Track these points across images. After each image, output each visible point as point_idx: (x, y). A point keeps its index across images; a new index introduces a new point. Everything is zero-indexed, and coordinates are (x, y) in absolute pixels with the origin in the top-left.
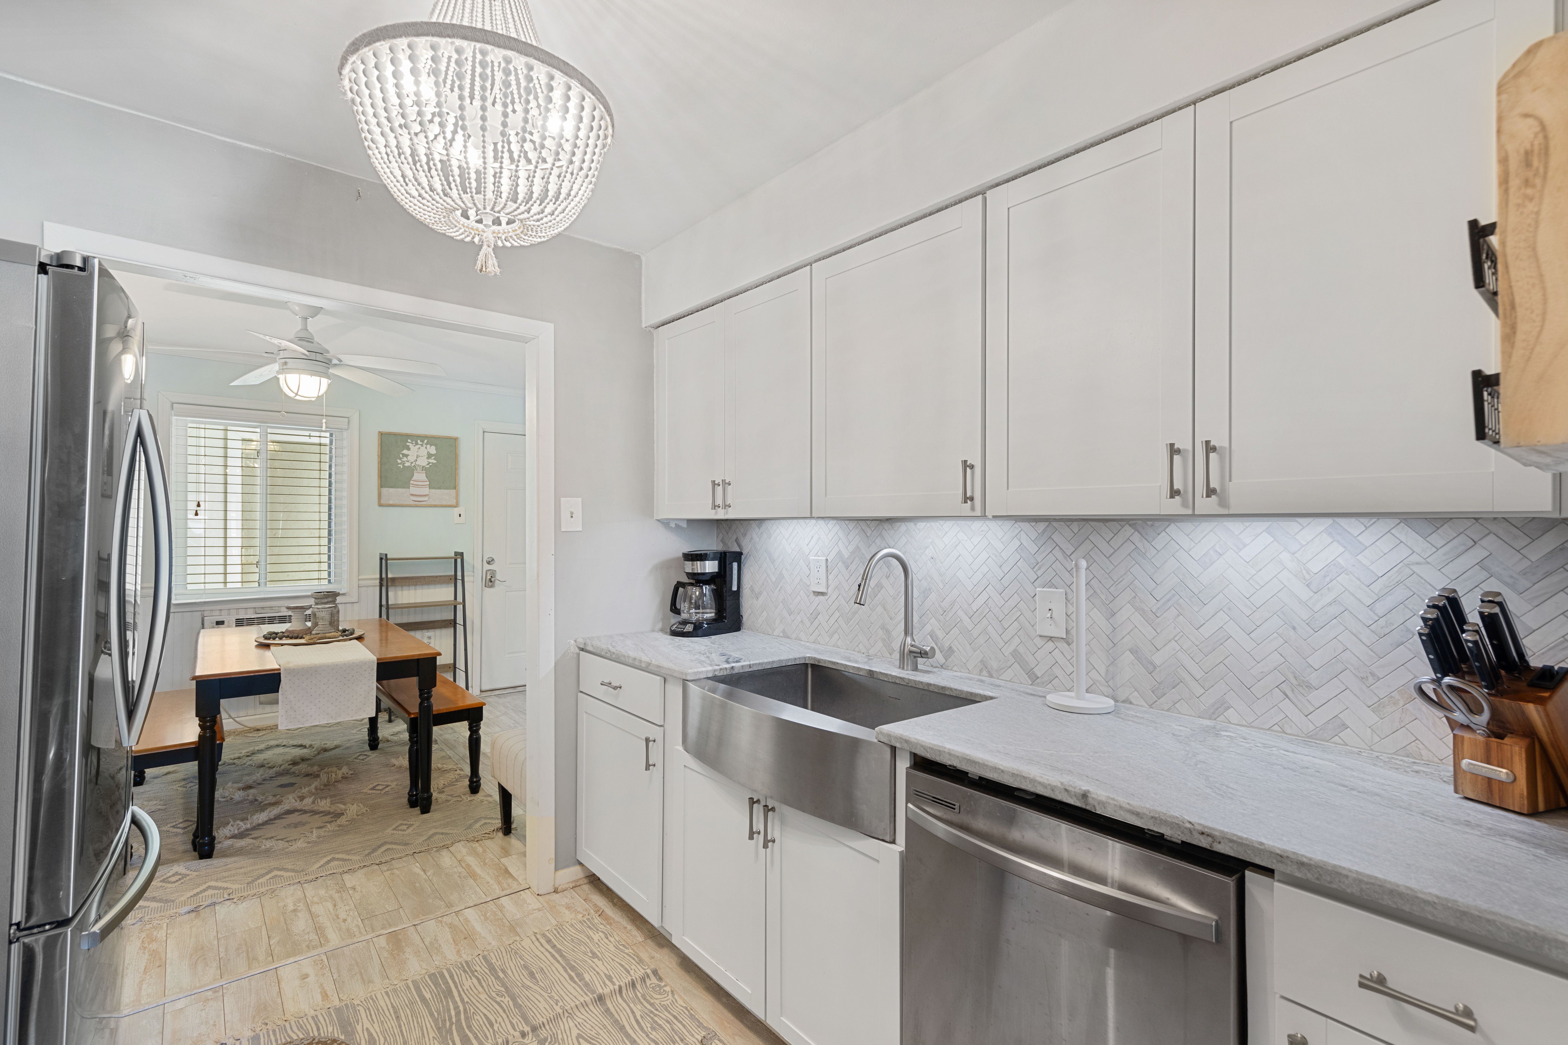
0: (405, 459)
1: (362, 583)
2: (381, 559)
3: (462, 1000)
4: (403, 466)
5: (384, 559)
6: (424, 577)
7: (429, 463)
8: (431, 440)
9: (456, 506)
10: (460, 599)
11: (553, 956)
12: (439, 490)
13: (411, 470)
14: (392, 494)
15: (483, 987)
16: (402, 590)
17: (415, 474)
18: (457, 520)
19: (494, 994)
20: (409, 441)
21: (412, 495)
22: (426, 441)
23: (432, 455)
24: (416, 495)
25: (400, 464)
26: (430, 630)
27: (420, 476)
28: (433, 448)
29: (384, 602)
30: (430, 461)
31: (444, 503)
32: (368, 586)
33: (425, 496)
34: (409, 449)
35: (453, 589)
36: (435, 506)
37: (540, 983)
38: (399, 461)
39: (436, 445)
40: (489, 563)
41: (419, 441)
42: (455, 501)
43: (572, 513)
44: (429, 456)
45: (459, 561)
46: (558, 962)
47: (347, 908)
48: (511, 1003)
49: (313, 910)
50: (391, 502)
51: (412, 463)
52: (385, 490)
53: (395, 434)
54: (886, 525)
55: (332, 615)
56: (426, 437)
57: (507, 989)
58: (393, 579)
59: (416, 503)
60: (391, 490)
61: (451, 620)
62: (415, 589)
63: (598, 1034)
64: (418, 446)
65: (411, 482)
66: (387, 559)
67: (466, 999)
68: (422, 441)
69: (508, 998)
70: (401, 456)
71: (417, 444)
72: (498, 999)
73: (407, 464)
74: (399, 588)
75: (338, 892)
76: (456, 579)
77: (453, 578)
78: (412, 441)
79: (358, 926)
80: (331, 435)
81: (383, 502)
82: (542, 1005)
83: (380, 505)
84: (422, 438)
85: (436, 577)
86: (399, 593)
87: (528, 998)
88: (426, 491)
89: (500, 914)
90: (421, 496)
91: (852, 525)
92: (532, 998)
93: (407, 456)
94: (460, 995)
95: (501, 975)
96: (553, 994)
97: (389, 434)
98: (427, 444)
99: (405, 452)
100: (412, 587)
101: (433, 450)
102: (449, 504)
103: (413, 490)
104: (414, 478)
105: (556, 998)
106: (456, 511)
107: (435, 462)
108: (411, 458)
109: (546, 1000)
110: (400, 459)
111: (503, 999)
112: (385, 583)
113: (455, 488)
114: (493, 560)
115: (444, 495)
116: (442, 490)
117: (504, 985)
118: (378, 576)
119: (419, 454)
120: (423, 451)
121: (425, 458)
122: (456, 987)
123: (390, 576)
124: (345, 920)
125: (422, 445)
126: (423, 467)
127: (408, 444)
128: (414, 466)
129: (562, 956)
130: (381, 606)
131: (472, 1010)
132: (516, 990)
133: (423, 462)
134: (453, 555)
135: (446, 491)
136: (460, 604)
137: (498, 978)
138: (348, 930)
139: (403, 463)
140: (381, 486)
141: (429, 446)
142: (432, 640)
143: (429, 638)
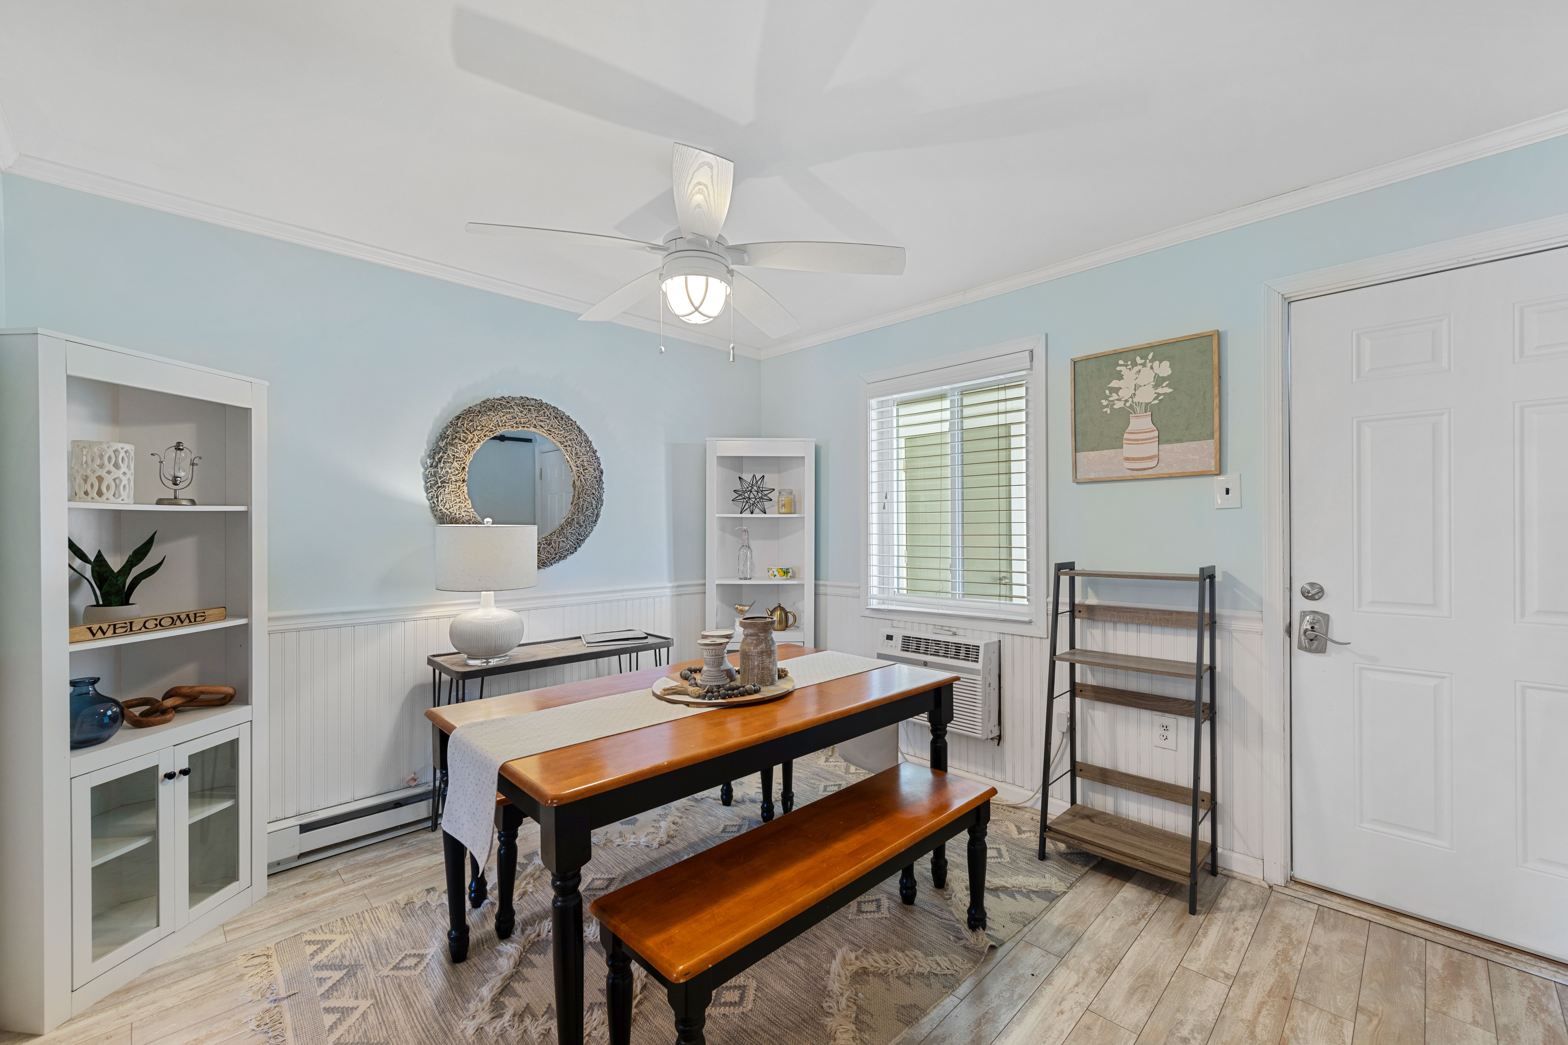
0: (1115, 396)
2: (1057, 570)
4: (1112, 409)
5: (1067, 574)
6: (1146, 611)
7: (1159, 395)
8: (1162, 350)
9: (1220, 470)
10: (1206, 661)
12: (1179, 445)
13: (1125, 415)
14: (1096, 461)
16: (1115, 629)
17: (1131, 420)
18: (1220, 499)
20: (1121, 362)
21: (1127, 459)
22: (1150, 357)
23: (1164, 379)
24: (1134, 459)
25: (1107, 406)
27: (1141, 423)
28: (1166, 364)
30: (1160, 390)
31: (1190, 469)
33: (1150, 458)
34: (1120, 377)
35: (1196, 639)
36: (1171, 477)
38: (1105, 403)
39: (1169, 358)
40: (1306, 595)
41: (1138, 360)
42: (1216, 462)
44: (1159, 381)
50: (1092, 476)
51: (1127, 401)
52: (1083, 456)
53: (1097, 357)
56: (1151, 347)
59: (1135, 473)
60: (1092, 454)
61: (1192, 702)
62: (1138, 631)
64: (1136, 369)
65: (1126, 436)
66: (1073, 574)
68: (1144, 357)
70: (1107, 392)
71: (1135, 364)
73: (1118, 405)
74: (1106, 625)
76: (1200, 620)
77: (1196, 618)
78: (1126, 361)
81: (1081, 476)
83: (1078, 482)
84: (1142, 351)
85: (1171, 613)
86: (1110, 633)
88: (1152, 448)
90: (1142, 459)
93: (1117, 390)
97: (1087, 359)
98: (1152, 361)
99: (1114, 384)
100: (1133, 627)
101: (1164, 369)
102: (1200, 469)
103: (1128, 450)
104: (1130, 428)
106: (1221, 481)
107: (1170, 390)
108: (1125, 394)
110: (1106, 398)
113: (1216, 436)
114: (1321, 591)
115: (1193, 453)
116: (1187, 444)
119: (1138, 382)
120: (1147, 376)
121: (1150, 387)
125: (1144, 365)
126: (1147, 404)
127: (1118, 368)
128: (1131, 406)
133: (1147, 395)
134: (1197, 572)
135: (1196, 444)
136: (1206, 671)
139: (1111, 404)
140: (1076, 450)
141: (1156, 363)
142: (1171, 734)
143: (1166, 728)
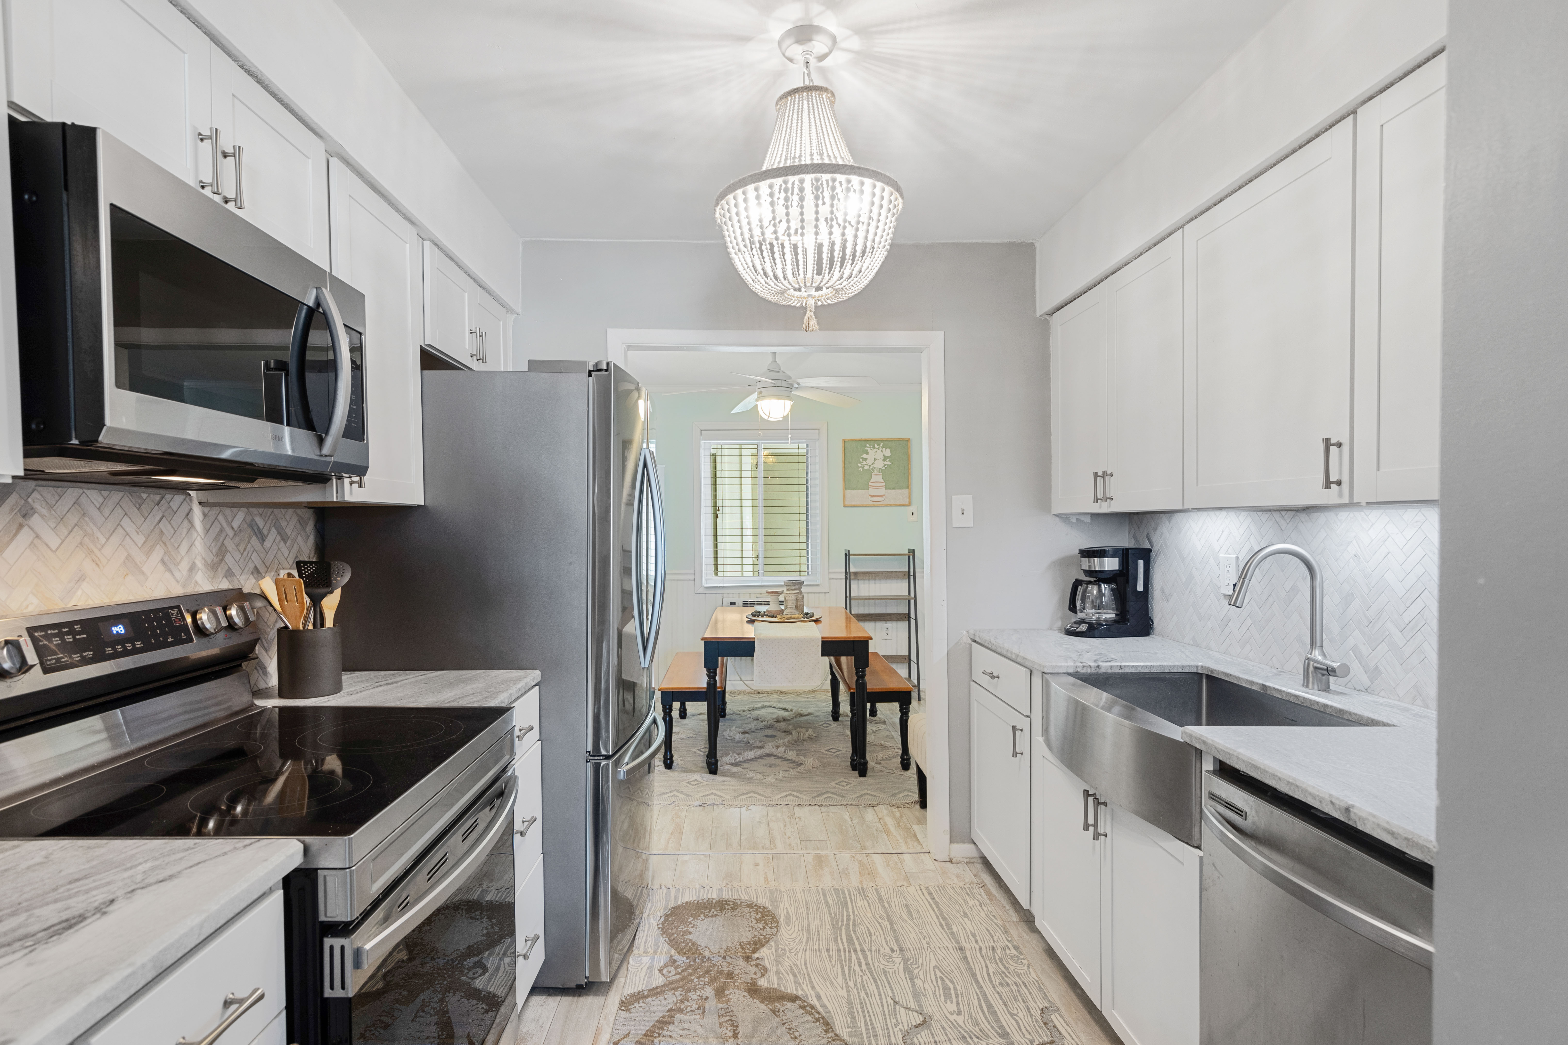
0: (864, 463)
1: (832, 575)
2: (846, 554)
3: (854, 912)
4: (863, 469)
5: (847, 555)
6: (882, 572)
7: (885, 465)
8: (886, 443)
9: (909, 504)
10: (912, 595)
11: (931, 905)
12: (894, 490)
13: (870, 472)
14: (855, 496)
15: (870, 909)
16: (864, 584)
17: (873, 476)
18: (910, 518)
19: (877, 916)
20: (868, 445)
21: (871, 496)
22: (881, 445)
23: (888, 457)
24: (874, 496)
25: (861, 467)
26: (888, 622)
27: (877, 478)
28: (888, 450)
29: (848, 595)
30: (886, 463)
31: (898, 502)
32: (836, 579)
33: (882, 496)
34: (867, 453)
35: (907, 584)
36: (891, 506)
37: (915, 920)
38: (860, 465)
39: (890, 448)
41: (875, 445)
42: (908, 500)
43: (963, 510)
44: (885, 458)
45: (911, 557)
46: (934, 910)
47: (793, 830)
48: (889, 926)
49: (771, 825)
50: (853, 503)
51: (870, 466)
52: (847, 492)
53: (856, 441)
54: (1303, 516)
55: (797, 599)
56: (882, 441)
57: (888, 916)
58: (856, 573)
59: (875, 503)
60: (854, 492)
61: (905, 614)
62: (874, 583)
63: (953, 971)
64: (875, 450)
65: (870, 484)
66: (849, 555)
67: (856, 913)
68: (879, 445)
69: (887, 922)
70: (861, 460)
71: (874, 448)
72: (880, 920)
73: (866, 467)
74: (861, 582)
75: (789, 817)
76: (909, 575)
77: (907, 574)
78: (870, 445)
79: (797, 843)
80: (807, 445)
81: (847, 503)
82: (912, 935)
83: (845, 506)
84: (878, 441)
85: (893, 572)
86: (861, 586)
87: (903, 928)
88: (882, 491)
89: (900, 865)
90: (878, 496)
91: (1265, 516)
92: (906, 928)
93: (866, 459)
94: (853, 908)
95: (887, 905)
96: (923, 931)
97: (852, 441)
98: (882, 447)
99: (864, 456)
100: (872, 582)
101: (888, 452)
102: (902, 503)
103: (871, 491)
104: (872, 480)
105: (925, 934)
106: (910, 509)
107: (890, 464)
108: (870, 462)
109: (916, 933)
110: (860, 463)
111: (883, 921)
112: (849, 576)
113: (908, 488)
115: (899, 495)
116: (896, 490)
117: (886, 912)
118: (844, 570)
119: (876, 457)
120: (880, 455)
121: (881, 460)
122: (852, 903)
123: (852, 570)
124: (789, 838)
125: (878, 449)
126: (880, 469)
127: (866, 448)
128: (872, 469)
129: (938, 907)
130: (846, 597)
131: (859, 921)
132: (894, 919)
133: (880, 464)
134: (907, 552)
135: (900, 491)
136: (912, 598)
137: (883, 906)
138: (790, 844)
139: (863, 467)
140: (845, 489)
141: (884, 449)
142: (890, 632)
143: (887, 629)
